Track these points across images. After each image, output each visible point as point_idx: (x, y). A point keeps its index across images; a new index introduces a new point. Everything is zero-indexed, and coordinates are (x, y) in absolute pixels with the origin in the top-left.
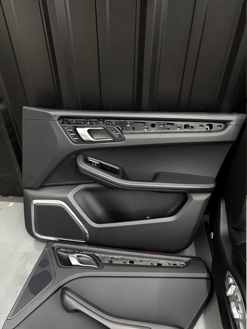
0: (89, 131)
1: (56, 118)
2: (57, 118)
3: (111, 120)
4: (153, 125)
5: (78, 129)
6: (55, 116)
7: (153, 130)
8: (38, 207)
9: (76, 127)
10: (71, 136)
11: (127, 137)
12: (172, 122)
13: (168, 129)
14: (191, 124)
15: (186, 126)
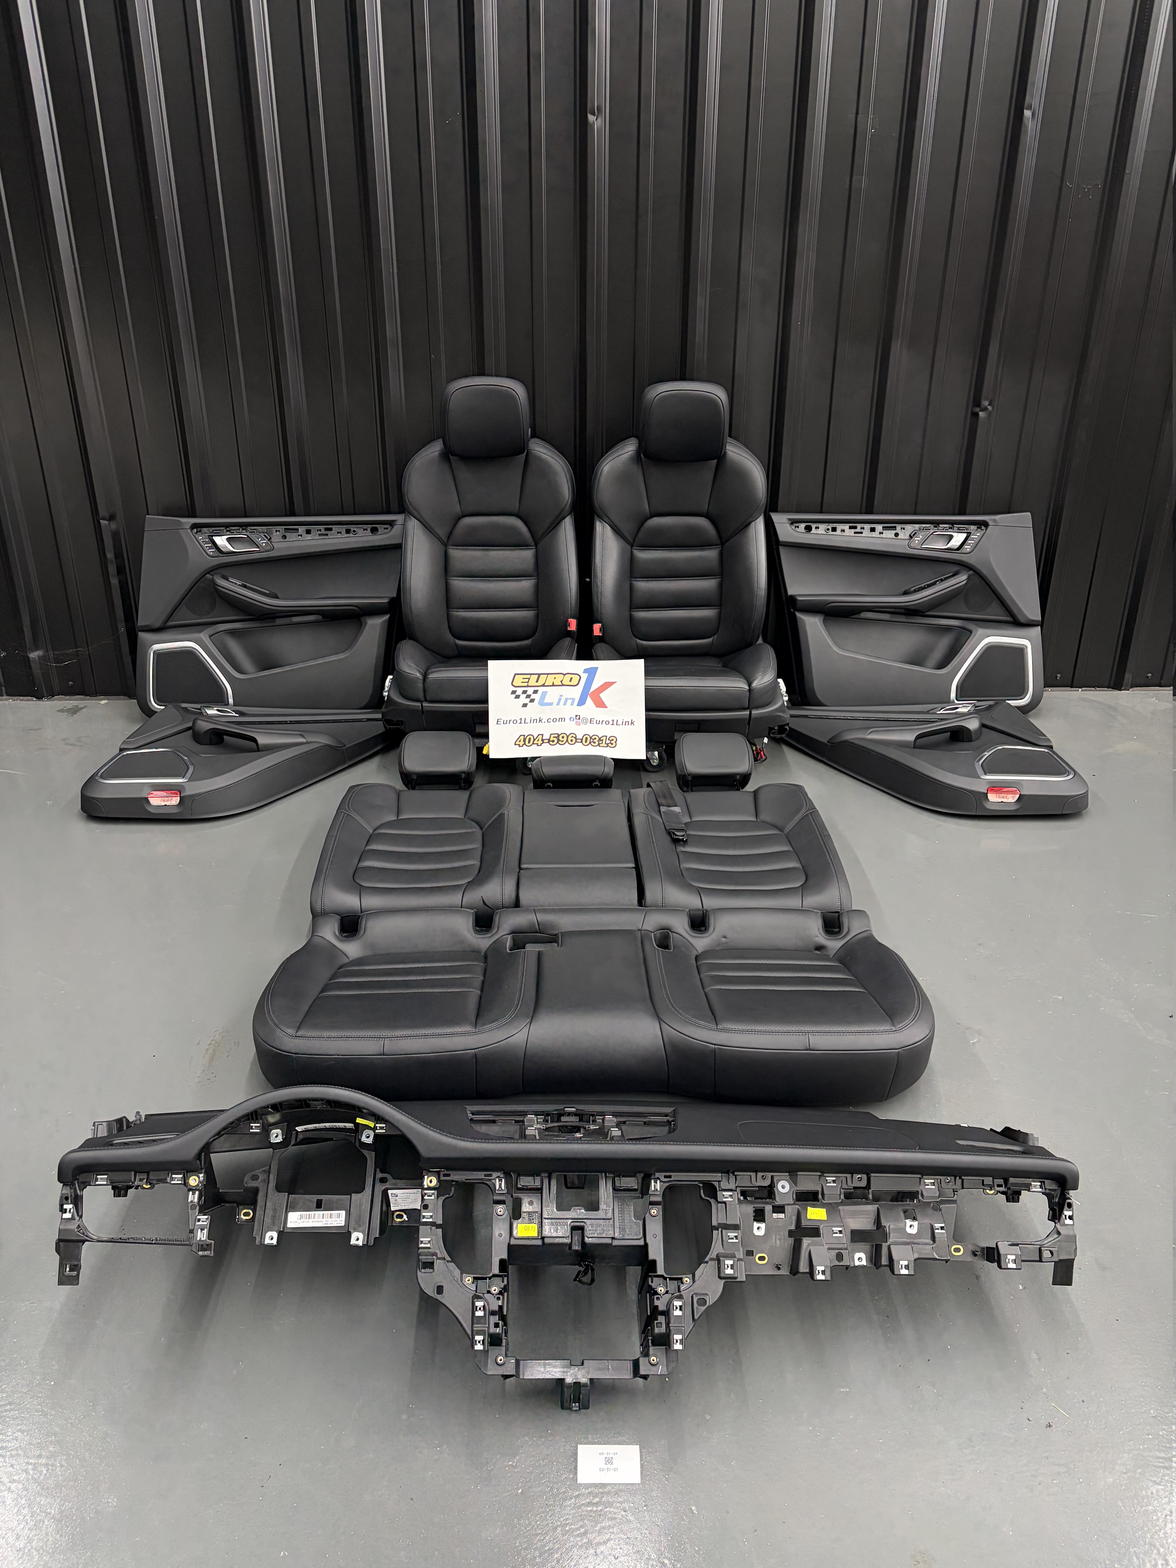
0: (228, 540)
1: (188, 526)
2: (190, 525)
3: (256, 528)
4: (308, 532)
5: (215, 539)
6: (187, 523)
7: (309, 537)
8: (159, 655)
9: (212, 536)
10: (207, 547)
11: (276, 545)
12: (331, 526)
13: (327, 535)
14: (352, 528)
15: (348, 531)
